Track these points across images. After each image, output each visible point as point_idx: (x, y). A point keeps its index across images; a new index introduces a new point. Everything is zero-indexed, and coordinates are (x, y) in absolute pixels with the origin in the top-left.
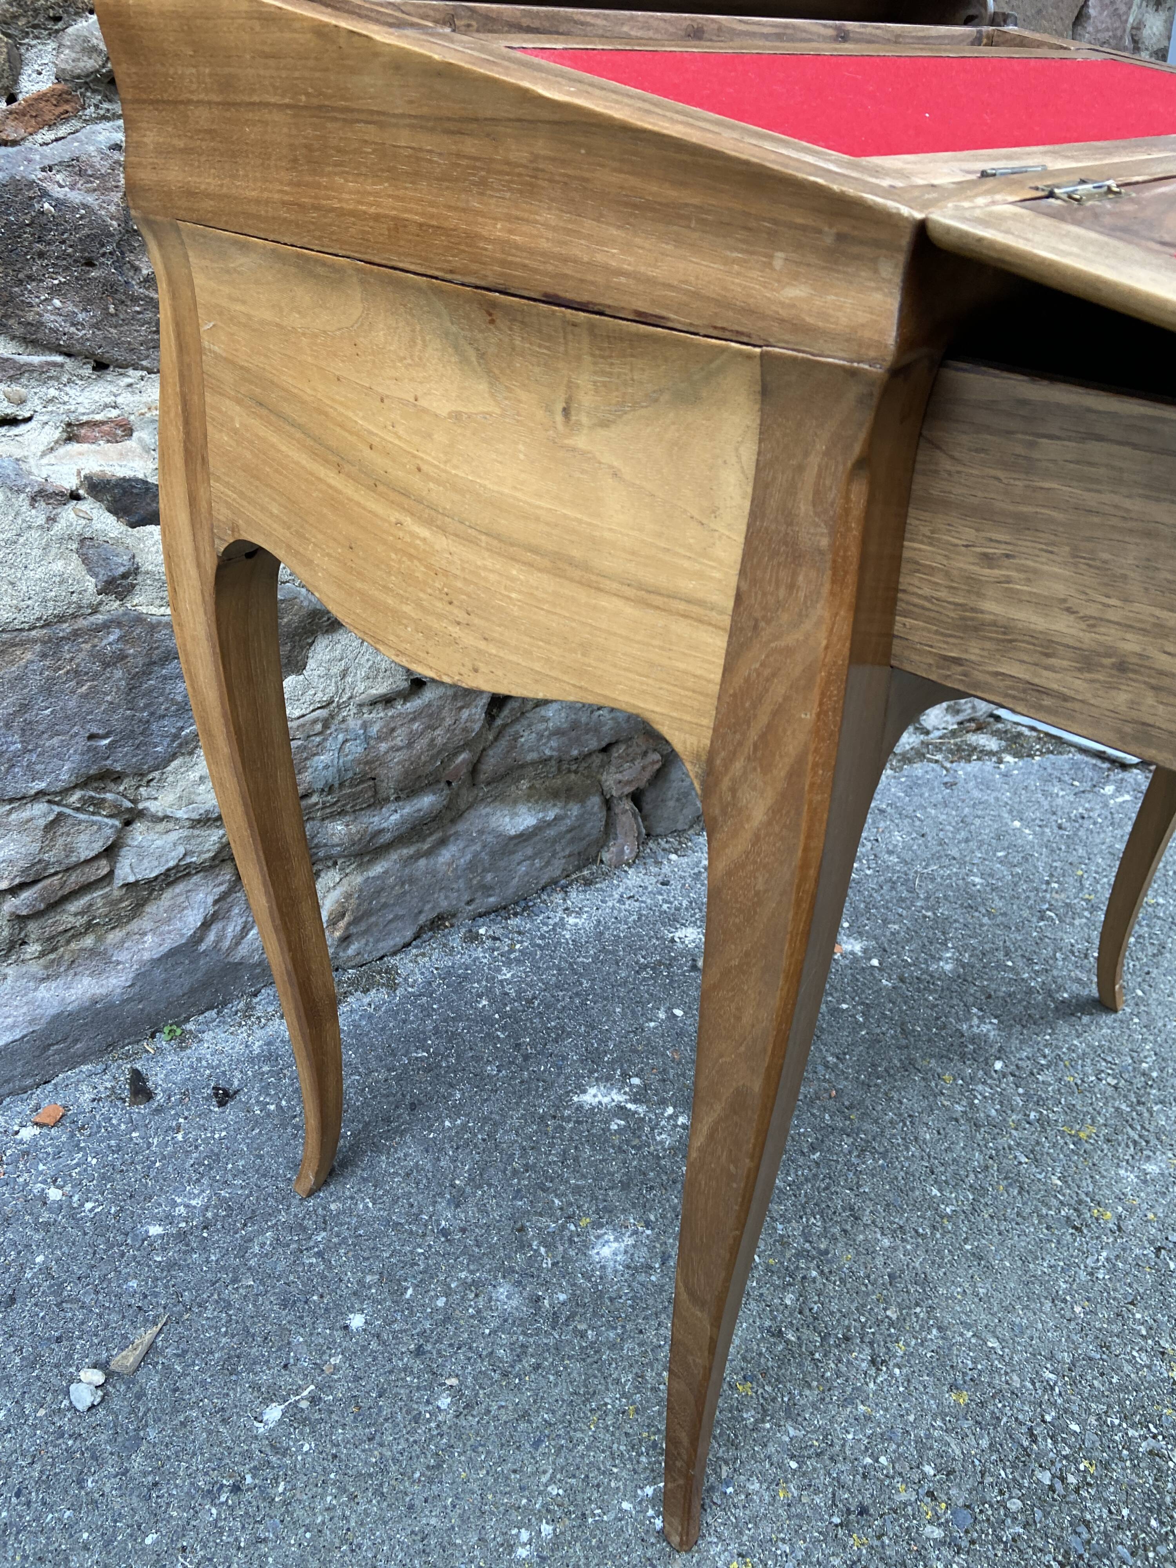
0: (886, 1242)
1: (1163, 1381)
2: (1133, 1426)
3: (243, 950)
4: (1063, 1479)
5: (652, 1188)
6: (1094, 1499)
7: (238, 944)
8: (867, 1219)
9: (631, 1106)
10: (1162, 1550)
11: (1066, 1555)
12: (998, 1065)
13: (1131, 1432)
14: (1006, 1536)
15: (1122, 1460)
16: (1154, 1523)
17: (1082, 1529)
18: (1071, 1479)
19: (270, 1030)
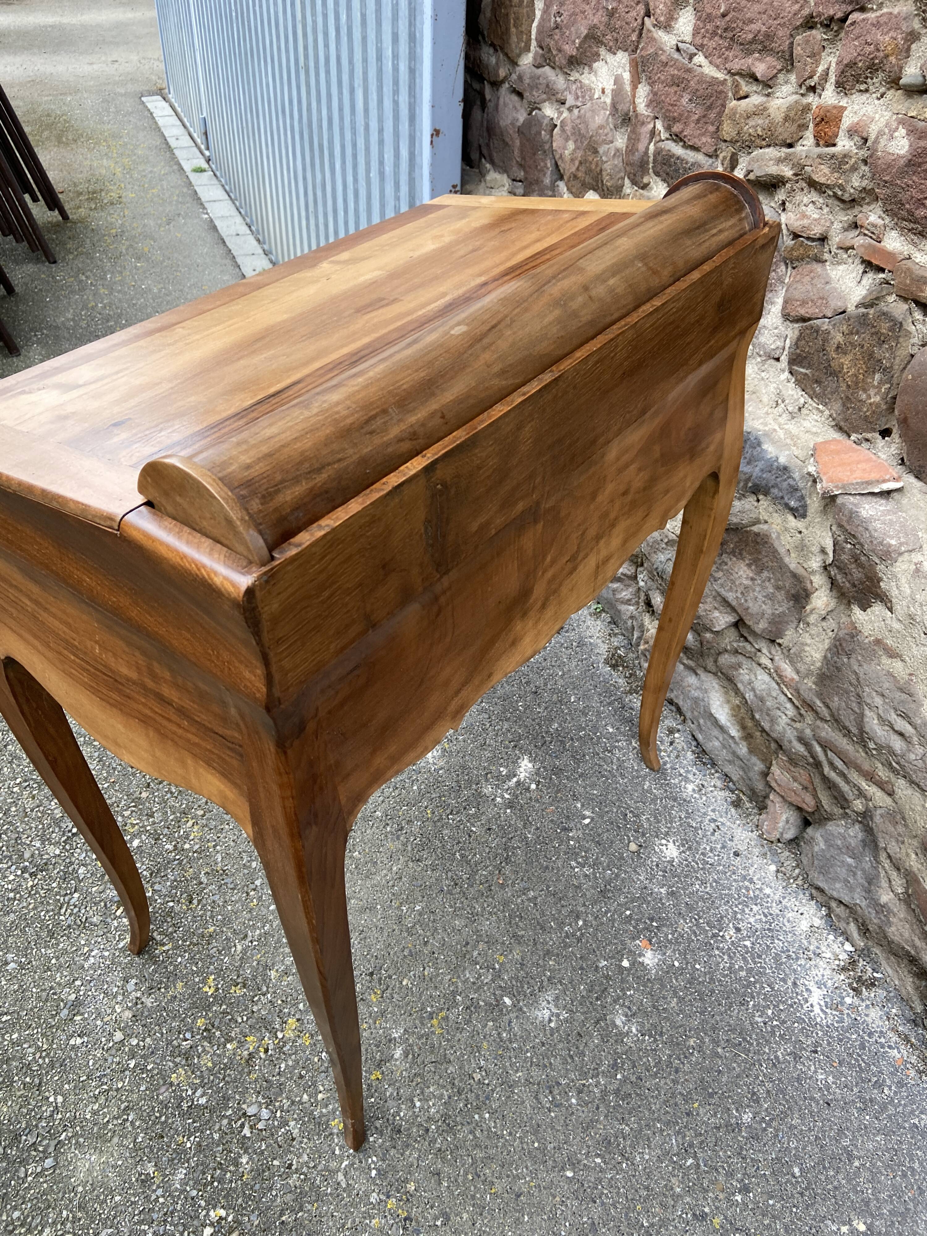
0: (395, 869)
1: (273, 964)
2: (260, 935)
3: (623, 608)
4: (254, 890)
5: (458, 775)
6: (240, 897)
7: (622, 602)
8: (411, 864)
9: (515, 780)
10: (209, 913)
11: (227, 875)
12: (507, 1001)
13: (258, 932)
14: (244, 855)
15: (249, 920)
16: (220, 917)
17: (232, 886)
18: (252, 893)
19: (601, 645)
